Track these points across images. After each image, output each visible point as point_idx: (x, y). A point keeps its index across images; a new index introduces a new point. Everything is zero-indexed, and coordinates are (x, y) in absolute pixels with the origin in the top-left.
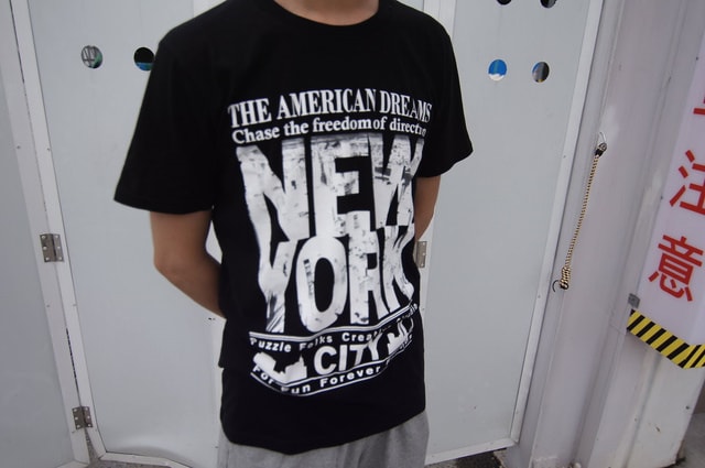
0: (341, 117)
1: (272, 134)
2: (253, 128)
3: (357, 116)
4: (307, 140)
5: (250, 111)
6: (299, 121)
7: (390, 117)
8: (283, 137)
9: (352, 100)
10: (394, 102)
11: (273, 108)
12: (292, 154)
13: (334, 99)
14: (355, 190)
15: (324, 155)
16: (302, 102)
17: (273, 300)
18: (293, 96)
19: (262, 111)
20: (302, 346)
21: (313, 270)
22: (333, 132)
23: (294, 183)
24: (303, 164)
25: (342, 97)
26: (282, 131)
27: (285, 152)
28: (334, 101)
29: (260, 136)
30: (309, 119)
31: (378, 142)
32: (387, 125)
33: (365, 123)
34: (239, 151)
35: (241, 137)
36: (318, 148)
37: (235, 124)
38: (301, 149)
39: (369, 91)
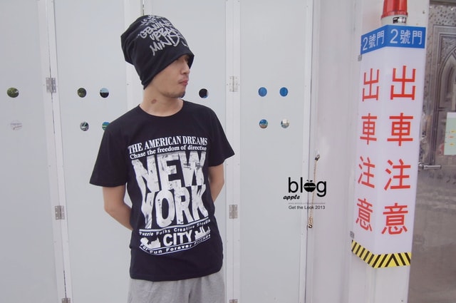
0: (168, 147)
1: (143, 155)
2: (137, 153)
4: (156, 156)
5: (136, 147)
6: (152, 149)
8: (147, 155)
9: (171, 141)
14: (175, 172)
15: (162, 160)
16: (153, 143)
17: (147, 216)
18: (150, 141)
20: (157, 233)
21: (161, 203)
22: (165, 152)
23: (152, 171)
24: (155, 164)
26: (147, 153)
28: (165, 142)
29: (139, 156)
30: (156, 149)
31: (183, 155)
33: (178, 148)
34: (133, 161)
35: (133, 157)
36: (160, 158)
37: (131, 153)
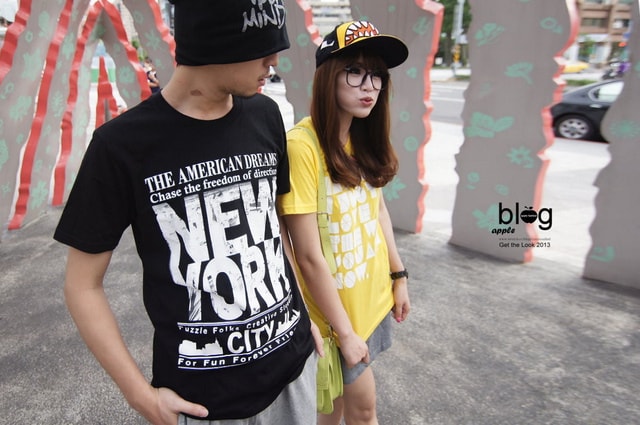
1: (177, 194)
3: (232, 174)
4: (201, 195)
7: (253, 170)
10: (253, 160)
11: (176, 177)
12: (192, 205)
13: (215, 166)
14: (237, 222)
19: (168, 180)
21: (214, 283)
23: (195, 224)
25: (220, 164)
27: (186, 205)
32: (252, 175)
36: (209, 199)
38: (197, 202)
39: (236, 158)
